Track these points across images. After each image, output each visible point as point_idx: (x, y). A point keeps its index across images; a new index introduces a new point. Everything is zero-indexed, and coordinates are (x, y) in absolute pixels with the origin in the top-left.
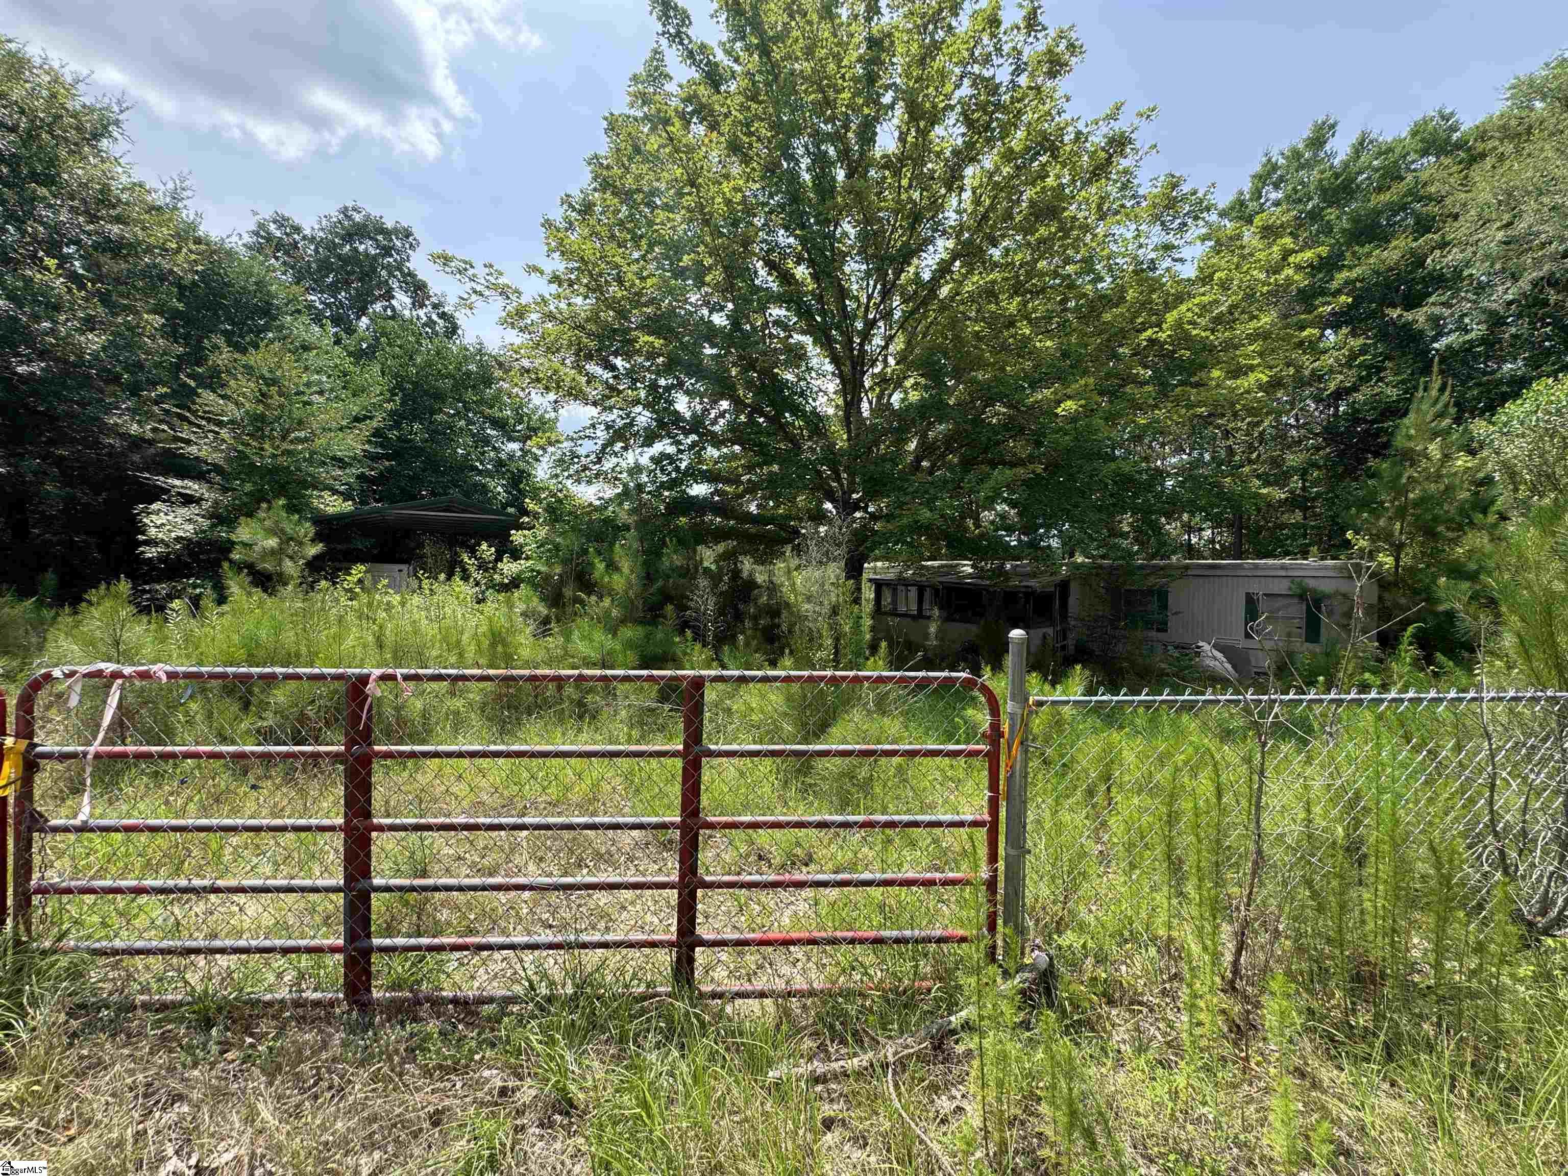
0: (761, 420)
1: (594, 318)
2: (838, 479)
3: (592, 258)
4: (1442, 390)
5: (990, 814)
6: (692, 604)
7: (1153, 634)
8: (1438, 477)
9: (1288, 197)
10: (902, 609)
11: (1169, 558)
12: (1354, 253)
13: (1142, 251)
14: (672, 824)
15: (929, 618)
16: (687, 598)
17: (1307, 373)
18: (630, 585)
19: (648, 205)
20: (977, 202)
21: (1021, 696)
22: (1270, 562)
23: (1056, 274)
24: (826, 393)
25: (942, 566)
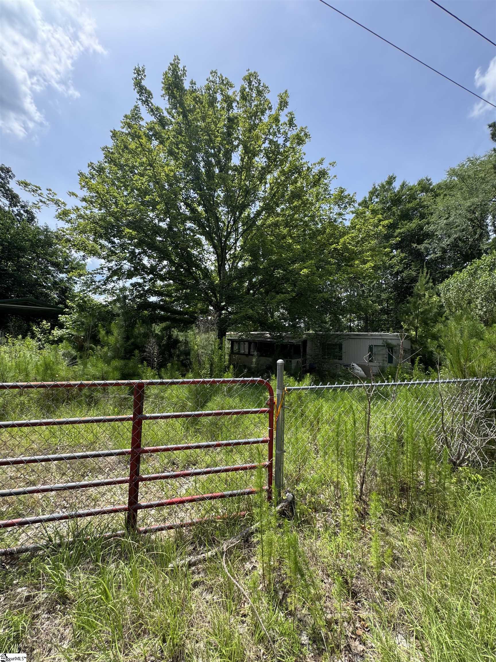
0: (182, 270)
1: (103, 219)
2: (215, 297)
3: (103, 192)
4: (427, 273)
5: (269, 437)
6: (147, 350)
7: (337, 361)
8: (428, 304)
9: (381, 201)
10: (242, 352)
11: (343, 331)
12: (402, 223)
13: (331, 215)
14: (127, 452)
15: (253, 355)
16: (145, 347)
17: (387, 265)
18: (117, 341)
19: (131, 172)
20: (272, 189)
21: (281, 387)
22: (377, 333)
23: (301, 220)
24: (211, 260)
25: (258, 334)
